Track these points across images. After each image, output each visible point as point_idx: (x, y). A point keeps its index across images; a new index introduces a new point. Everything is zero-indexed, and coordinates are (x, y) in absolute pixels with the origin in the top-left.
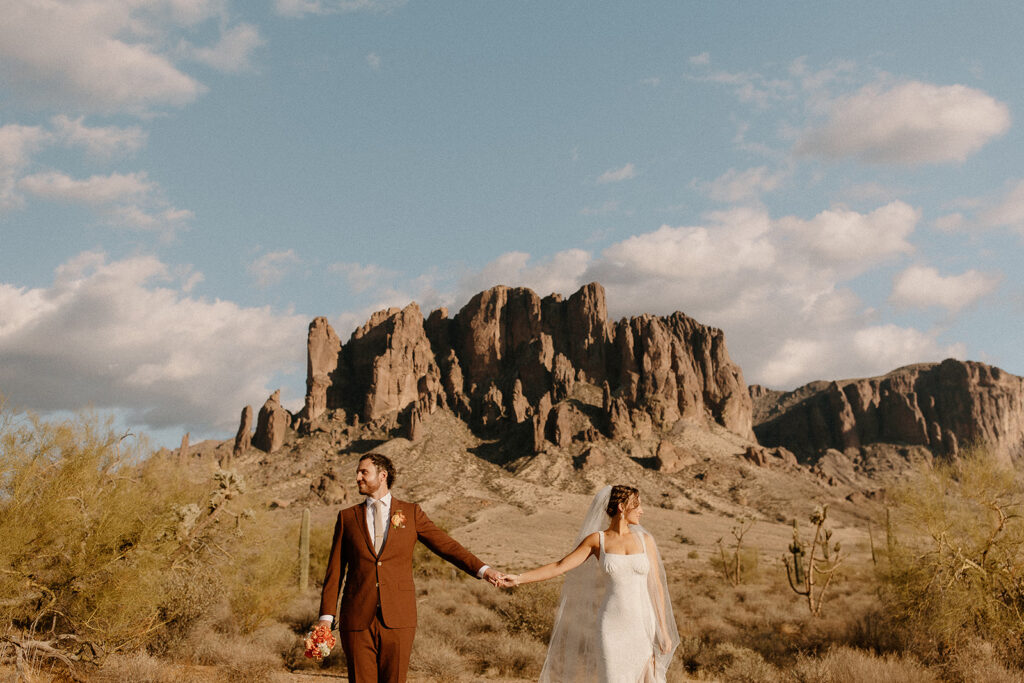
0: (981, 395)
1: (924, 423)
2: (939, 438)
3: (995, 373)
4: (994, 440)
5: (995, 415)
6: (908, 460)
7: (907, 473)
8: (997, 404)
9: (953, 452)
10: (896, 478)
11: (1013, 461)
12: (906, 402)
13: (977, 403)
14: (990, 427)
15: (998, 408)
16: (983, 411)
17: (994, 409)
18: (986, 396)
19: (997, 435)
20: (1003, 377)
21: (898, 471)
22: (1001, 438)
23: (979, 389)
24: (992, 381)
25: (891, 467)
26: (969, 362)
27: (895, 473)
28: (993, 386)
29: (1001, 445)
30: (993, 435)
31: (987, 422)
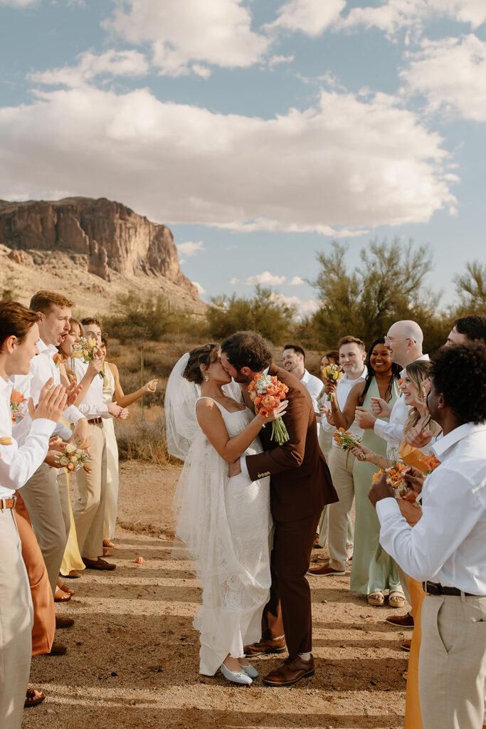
0: (121, 225)
1: (87, 240)
2: (96, 251)
3: (129, 212)
4: (125, 255)
5: (127, 239)
6: (75, 263)
7: (76, 272)
8: (129, 232)
9: (104, 262)
10: (70, 275)
11: (134, 270)
12: (77, 224)
13: (118, 230)
14: (124, 248)
15: (129, 235)
16: (121, 236)
17: (127, 235)
18: (123, 227)
19: (127, 253)
20: (133, 215)
21: (70, 270)
22: (129, 255)
23: (120, 221)
24: (127, 217)
25: (66, 267)
26: (115, 202)
27: (69, 271)
28: (127, 220)
29: (129, 259)
30: (125, 252)
31: (123, 243)
